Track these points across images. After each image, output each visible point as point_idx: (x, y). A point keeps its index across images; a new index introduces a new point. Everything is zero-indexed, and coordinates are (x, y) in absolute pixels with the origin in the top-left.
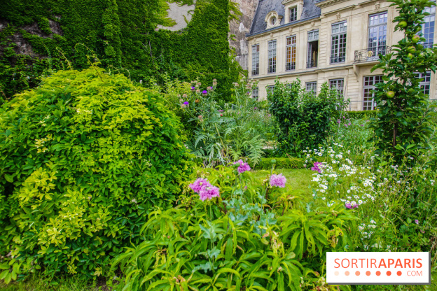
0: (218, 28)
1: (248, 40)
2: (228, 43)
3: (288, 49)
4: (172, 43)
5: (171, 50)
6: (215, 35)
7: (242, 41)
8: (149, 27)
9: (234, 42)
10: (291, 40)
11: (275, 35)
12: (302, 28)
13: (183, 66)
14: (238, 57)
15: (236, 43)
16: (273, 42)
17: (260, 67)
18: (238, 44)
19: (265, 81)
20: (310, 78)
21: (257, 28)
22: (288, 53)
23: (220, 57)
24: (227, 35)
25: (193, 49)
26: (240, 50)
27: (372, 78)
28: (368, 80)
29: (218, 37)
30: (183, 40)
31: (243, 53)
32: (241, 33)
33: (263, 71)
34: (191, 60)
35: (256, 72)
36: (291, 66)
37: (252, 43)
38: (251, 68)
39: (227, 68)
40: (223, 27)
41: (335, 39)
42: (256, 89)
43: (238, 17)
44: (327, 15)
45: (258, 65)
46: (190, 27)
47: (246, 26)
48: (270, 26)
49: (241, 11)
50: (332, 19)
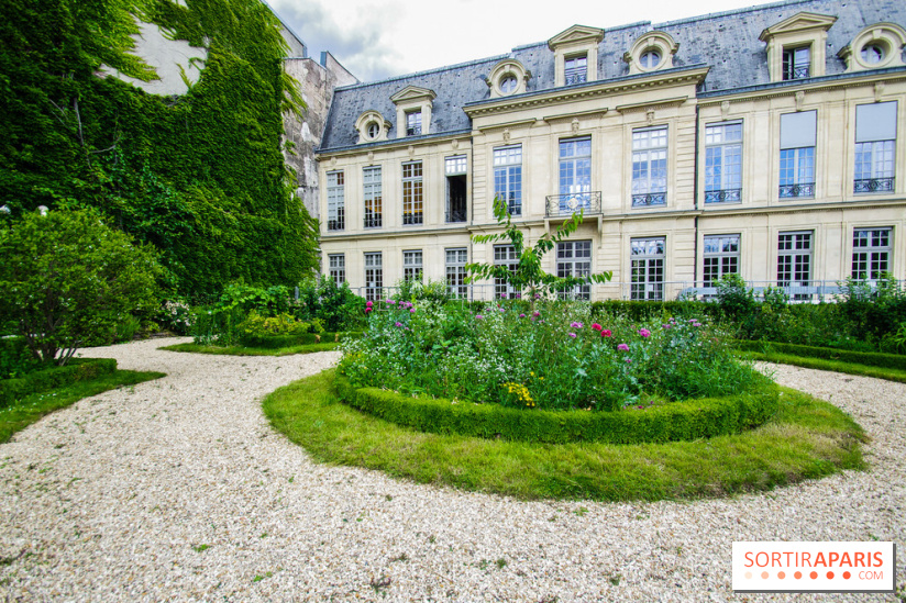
0: (260, 120)
1: (318, 161)
2: (281, 157)
3: (407, 185)
4: (150, 122)
5: (146, 140)
6: (254, 133)
7: (308, 160)
8: (72, 58)
9: (293, 158)
10: (413, 169)
11: (378, 157)
12: (433, 149)
13: (179, 187)
14: (301, 189)
15: (296, 160)
16: (372, 169)
17: (347, 216)
18: (301, 163)
19: (359, 242)
20: (453, 241)
21: (335, 142)
22: (407, 193)
23: (266, 182)
24: (280, 139)
25: (204, 150)
26: (304, 176)
27: (569, 246)
28: (564, 249)
29: (261, 140)
30: (179, 120)
31: (309, 183)
32: (305, 144)
33: (355, 223)
34: (201, 177)
35: (337, 224)
36: (415, 218)
37: (327, 166)
38: (325, 215)
39: (281, 209)
40: (271, 120)
41: (499, 174)
42: (338, 258)
43: (299, 109)
44: (484, 131)
45: (341, 212)
46: (196, 96)
47: (314, 131)
48: (364, 138)
49: (305, 98)
50: (497, 137)
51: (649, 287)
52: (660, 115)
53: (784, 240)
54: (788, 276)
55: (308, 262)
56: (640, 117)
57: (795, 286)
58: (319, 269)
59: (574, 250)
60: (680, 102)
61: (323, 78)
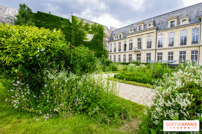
0: (100, 40)
2: (103, 44)
3: (119, 46)
4: (88, 44)
6: (99, 42)
7: (107, 43)
8: (82, 40)
9: (105, 43)
10: (120, 43)
11: (116, 42)
12: (122, 40)
15: (105, 44)
16: (115, 43)
17: (112, 50)
18: (106, 44)
19: (113, 54)
20: (124, 54)
21: (111, 40)
23: (101, 47)
24: (103, 41)
25: (93, 46)
27: (138, 54)
28: (138, 55)
30: (91, 43)
31: (107, 46)
32: (107, 41)
33: (113, 52)
34: (93, 49)
35: (111, 52)
36: (120, 50)
37: (110, 43)
38: (109, 50)
39: (102, 50)
40: (102, 39)
41: (130, 44)
42: (111, 56)
43: (106, 36)
44: (128, 38)
45: (111, 50)
46: (93, 40)
47: (108, 39)
48: (114, 39)
49: (107, 35)
50: (129, 39)
51: (149, 61)
52: (151, 34)
53: (169, 53)
54: (170, 59)
55: (106, 57)
56: (148, 35)
57: (171, 61)
58: (108, 58)
59: (139, 55)
60: (153, 32)
61: (110, 31)
